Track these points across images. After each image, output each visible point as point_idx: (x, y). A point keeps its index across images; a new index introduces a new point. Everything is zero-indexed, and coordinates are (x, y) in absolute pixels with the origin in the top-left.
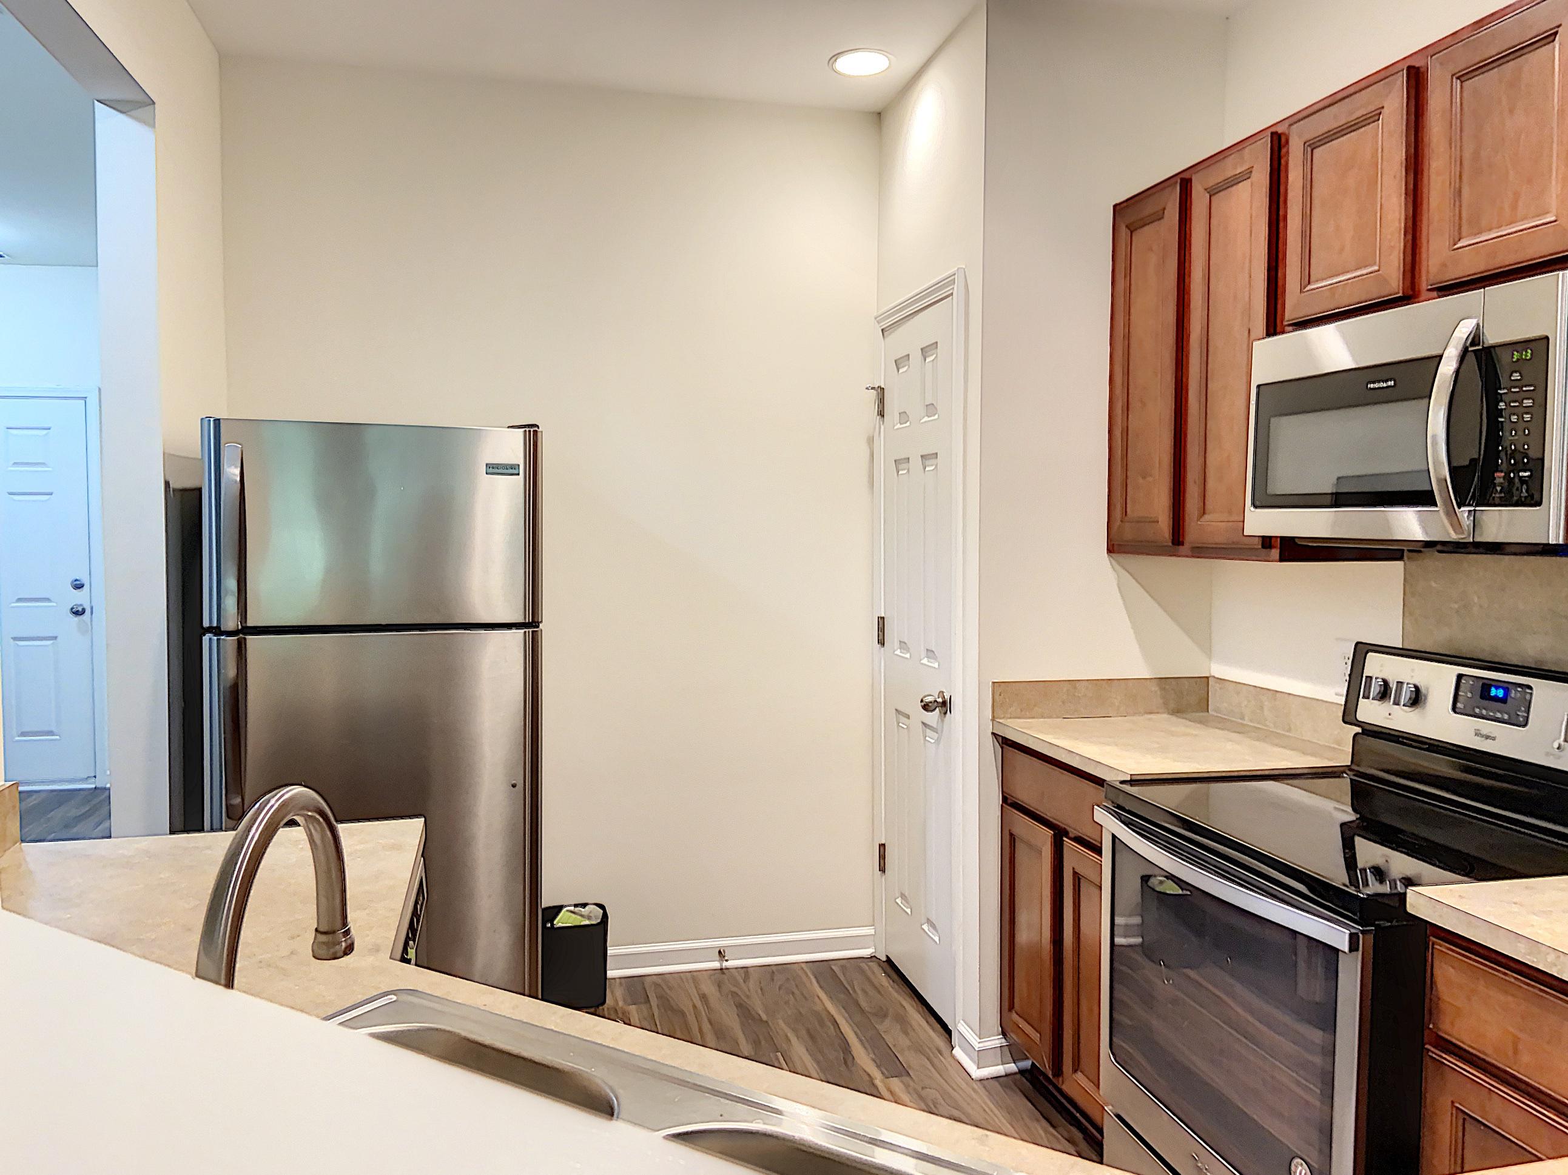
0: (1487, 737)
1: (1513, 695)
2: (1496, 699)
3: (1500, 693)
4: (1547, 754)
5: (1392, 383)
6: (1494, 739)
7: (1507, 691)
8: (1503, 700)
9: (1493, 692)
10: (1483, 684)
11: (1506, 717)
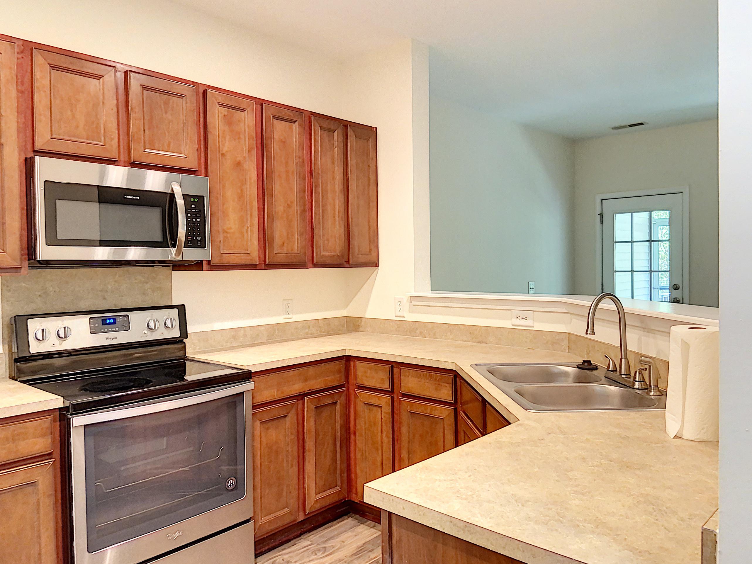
0: (113, 339)
1: (118, 320)
2: (110, 323)
3: (112, 321)
4: (141, 337)
5: (139, 198)
6: (116, 338)
7: (114, 319)
8: (114, 323)
9: (108, 321)
10: (102, 320)
11: (117, 329)
